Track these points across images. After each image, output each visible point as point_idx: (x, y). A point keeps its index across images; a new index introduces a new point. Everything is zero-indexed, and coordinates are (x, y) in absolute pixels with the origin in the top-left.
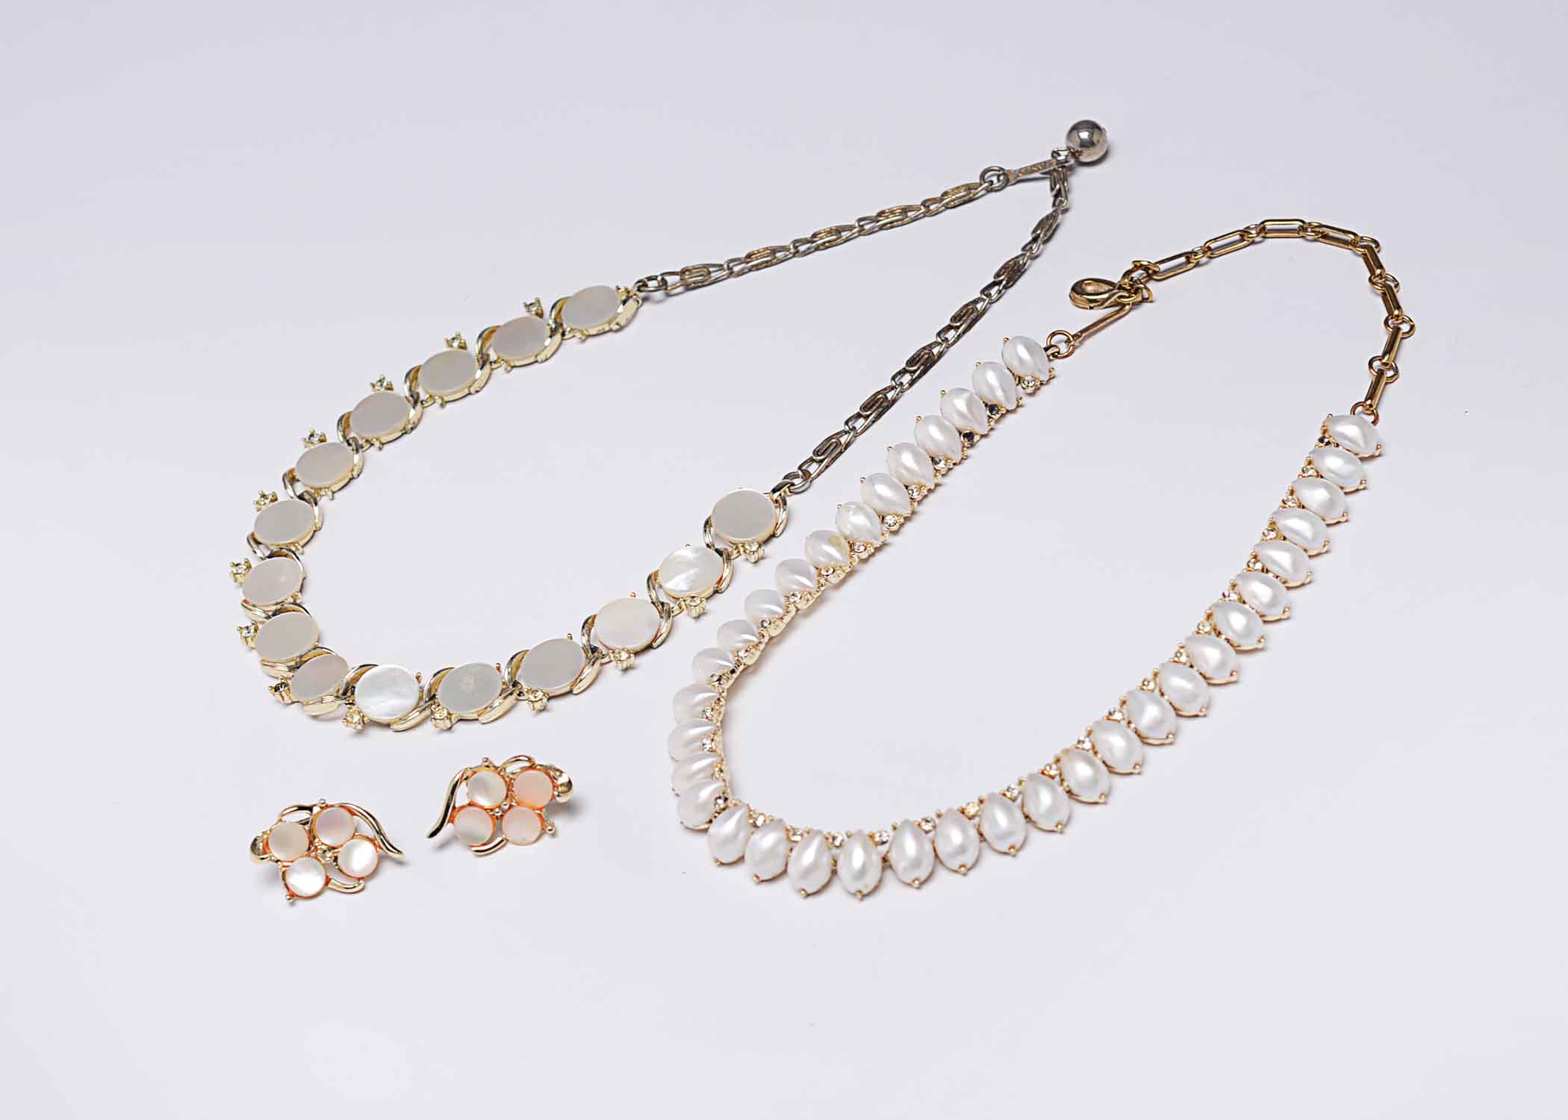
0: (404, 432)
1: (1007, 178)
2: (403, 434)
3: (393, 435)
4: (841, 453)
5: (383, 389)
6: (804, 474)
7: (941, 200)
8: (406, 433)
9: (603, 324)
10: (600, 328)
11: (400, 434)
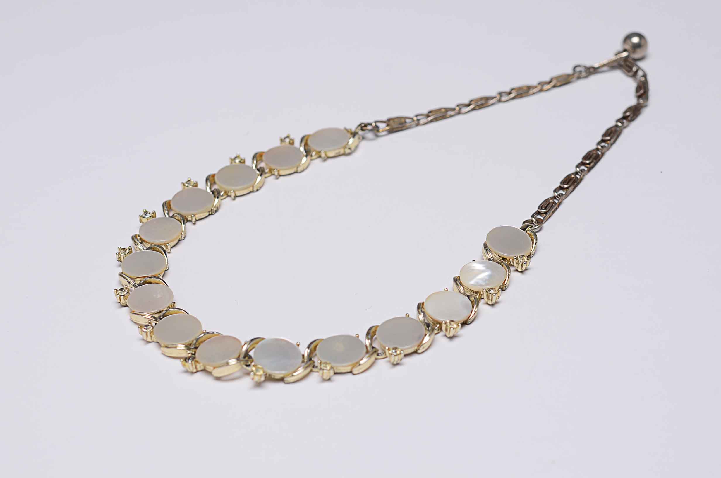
0: (210, 213)
1: (592, 71)
2: (209, 215)
3: (202, 215)
4: (556, 209)
5: (191, 187)
6: (537, 221)
7: (550, 82)
8: (212, 214)
9: (339, 149)
10: (337, 151)
11: (208, 214)
